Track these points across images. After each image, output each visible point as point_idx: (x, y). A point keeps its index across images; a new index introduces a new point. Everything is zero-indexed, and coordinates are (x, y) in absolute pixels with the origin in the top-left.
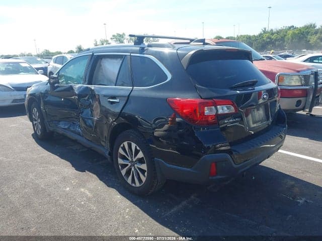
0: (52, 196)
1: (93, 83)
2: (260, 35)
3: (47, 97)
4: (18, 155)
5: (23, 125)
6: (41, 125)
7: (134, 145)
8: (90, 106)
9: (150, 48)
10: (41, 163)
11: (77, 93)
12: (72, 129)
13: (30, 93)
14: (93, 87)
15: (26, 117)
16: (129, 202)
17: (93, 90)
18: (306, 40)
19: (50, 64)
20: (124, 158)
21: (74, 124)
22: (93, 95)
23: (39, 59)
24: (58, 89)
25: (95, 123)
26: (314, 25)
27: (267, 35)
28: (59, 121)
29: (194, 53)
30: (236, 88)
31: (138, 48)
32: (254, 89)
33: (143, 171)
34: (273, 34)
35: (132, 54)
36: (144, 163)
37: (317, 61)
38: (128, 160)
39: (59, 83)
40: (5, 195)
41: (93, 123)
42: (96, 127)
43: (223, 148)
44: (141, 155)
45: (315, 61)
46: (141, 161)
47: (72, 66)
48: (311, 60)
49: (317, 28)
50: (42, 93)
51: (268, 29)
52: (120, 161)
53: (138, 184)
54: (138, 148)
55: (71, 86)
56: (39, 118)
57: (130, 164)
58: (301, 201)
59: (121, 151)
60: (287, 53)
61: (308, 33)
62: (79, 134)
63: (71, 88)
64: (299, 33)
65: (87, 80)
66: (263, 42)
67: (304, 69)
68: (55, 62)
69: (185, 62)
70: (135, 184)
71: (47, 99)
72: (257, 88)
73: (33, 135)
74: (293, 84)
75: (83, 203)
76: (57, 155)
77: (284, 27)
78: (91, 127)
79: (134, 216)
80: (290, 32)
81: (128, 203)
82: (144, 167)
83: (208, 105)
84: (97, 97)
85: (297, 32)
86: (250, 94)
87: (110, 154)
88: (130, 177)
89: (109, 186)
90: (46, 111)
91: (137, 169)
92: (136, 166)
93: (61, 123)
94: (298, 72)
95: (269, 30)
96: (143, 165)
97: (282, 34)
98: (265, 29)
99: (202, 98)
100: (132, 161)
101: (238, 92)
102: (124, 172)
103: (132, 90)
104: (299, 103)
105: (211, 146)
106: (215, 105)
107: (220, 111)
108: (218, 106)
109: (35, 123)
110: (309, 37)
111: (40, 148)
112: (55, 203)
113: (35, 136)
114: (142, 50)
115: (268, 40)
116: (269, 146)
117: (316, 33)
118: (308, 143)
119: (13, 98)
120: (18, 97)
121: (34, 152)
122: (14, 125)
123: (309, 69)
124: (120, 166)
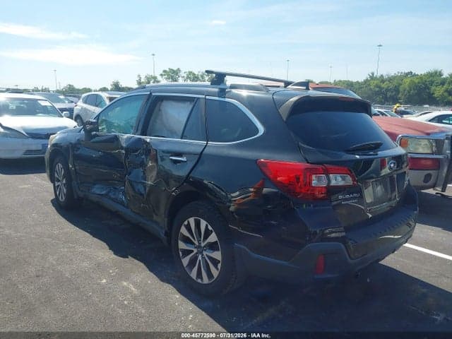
0: (82, 290)
1: (148, 133)
2: (366, 81)
3: (79, 148)
4: (32, 228)
5: (39, 186)
6: (66, 188)
7: (203, 224)
8: (143, 165)
9: (234, 91)
10: (65, 242)
11: (124, 145)
12: (113, 196)
13: (53, 142)
14: (148, 139)
15: (45, 175)
16: (193, 305)
17: (149, 143)
18: (429, 93)
19: (78, 104)
20: (187, 240)
21: (116, 188)
22: (148, 150)
23: (62, 97)
24: (97, 139)
25: (147, 189)
26: (440, 72)
27: (375, 82)
28: (95, 184)
29: (297, 100)
30: (354, 151)
31: (217, 90)
32: (377, 154)
33: (215, 262)
34: (383, 81)
35: (207, 97)
36: (218, 250)
37: (447, 122)
38: (193, 243)
39: (98, 130)
40: (15, 285)
41: (145, 189)
42: (149, 195)
43: (333, 235)
44: (213, 238)
45: (444, 121)
46: (213, 247)
47: (118, 108)
48: (439, 119)
49: (444, 76)
50: (71, 143)
51: (377, 74)
52: (182, 245)
53: (206, 280)
54: (210, 228)
55: (116, 136)
56: (64, 176)
57: (195, 251)
58: (439, 318)
59: (184, 231)
60: (402, 108)
61: (432, 83)
62: (122, 203)
63: (116, 138)
64: (419, 83)
65: (140, 128)
66: (370, 92)
67: (436, 130)
68: (85, 102)
69: (284, 111)
70: (202, 279)
71: (78, 152)
72: (381, 153)
73: (52, 201)
74: (421, 150)
75: (126, 302)
76: (88, 232)
77: (398, 72)
78: (141, 194)
79: (200, 326)
80: (407, 81)
81: (191, 306)
82: (217, 255)
83: (316, 172)
84: (153, 153)
85: (417, 81)
86: (371, 161)
87: (166, 234)
88: (195, 269)
89: (162, 280)
90: (75, 169)
91: (207, 259)
92: (205, 253)
93: (97, 186)
94: (428, 134)
95: (379, 75)
96: (216, 252)
97: (395, 83)
98: (373, 74)
99: (308, 163)
100: (199, 247)
101: (358, 157)
102: (185, 261)
103: (206, 146)
104: (428, 177)
105: (318, 232)
106: (327, 172)
107: (333, 183)
108: (331, 175)
109: (57, 184)
110: (433, 88)
111: (63, 220)
112: (87, 300)
113: (56, 203)
114: (223, 92)
115: (377, 89)
116: (392, 237)
117: (443, 83)
118: (441, 234)
119: (26, 148)
120: (34, 148)
121: (55, 225)
122: (26, 186)
123: (442, 132)
124: (180, 253)
